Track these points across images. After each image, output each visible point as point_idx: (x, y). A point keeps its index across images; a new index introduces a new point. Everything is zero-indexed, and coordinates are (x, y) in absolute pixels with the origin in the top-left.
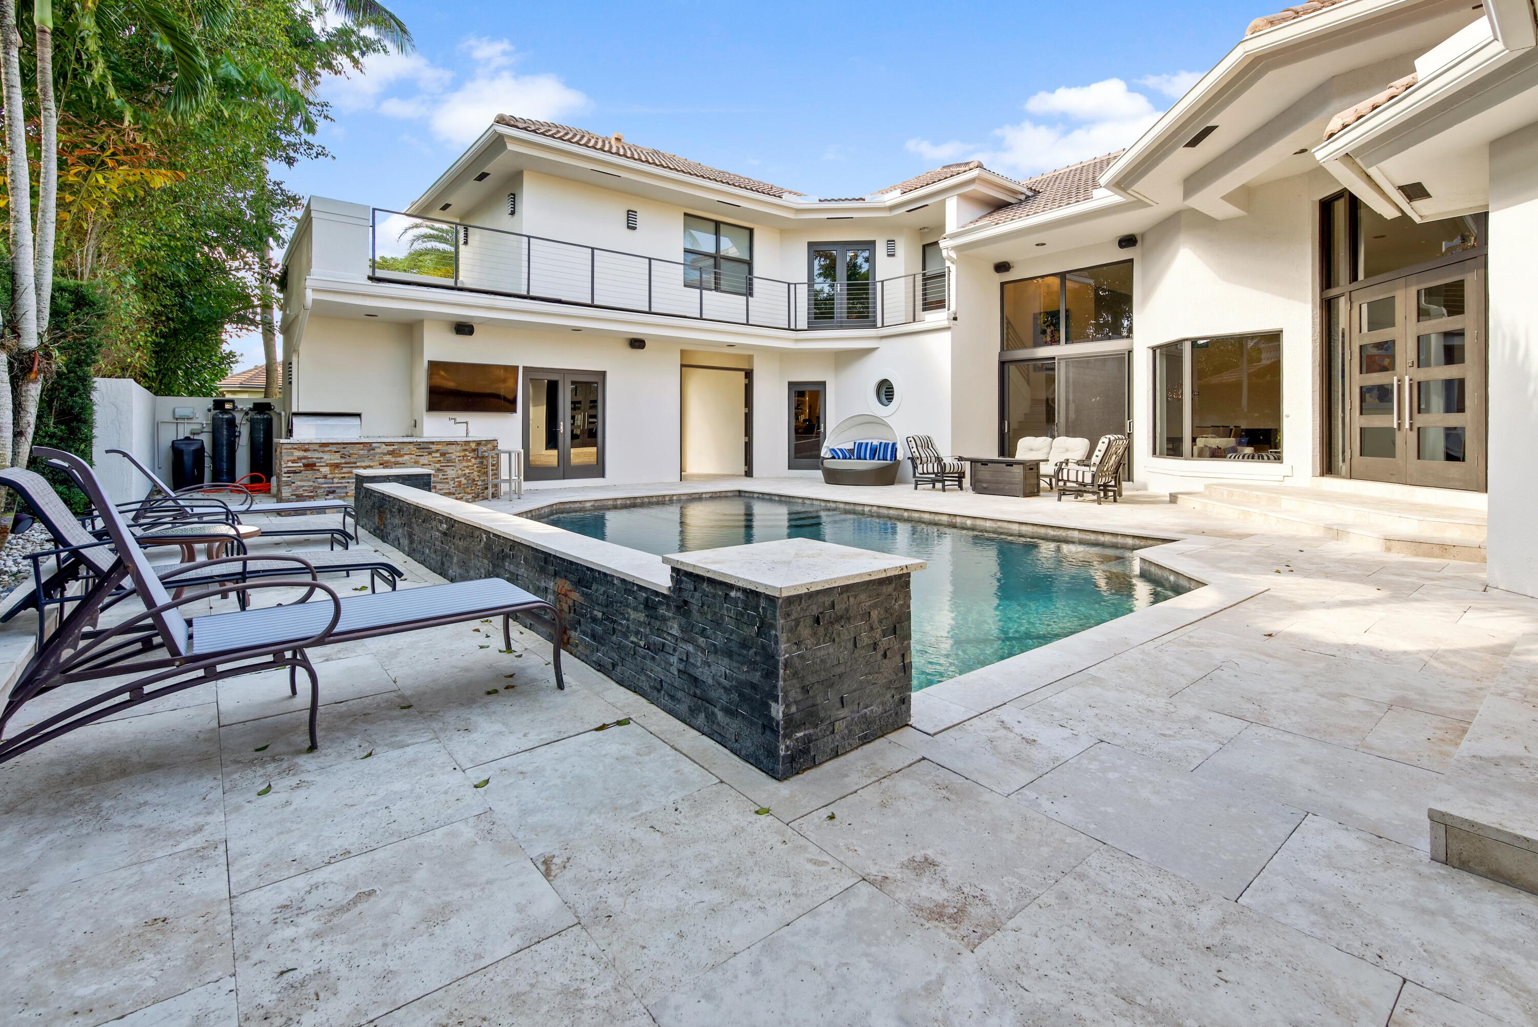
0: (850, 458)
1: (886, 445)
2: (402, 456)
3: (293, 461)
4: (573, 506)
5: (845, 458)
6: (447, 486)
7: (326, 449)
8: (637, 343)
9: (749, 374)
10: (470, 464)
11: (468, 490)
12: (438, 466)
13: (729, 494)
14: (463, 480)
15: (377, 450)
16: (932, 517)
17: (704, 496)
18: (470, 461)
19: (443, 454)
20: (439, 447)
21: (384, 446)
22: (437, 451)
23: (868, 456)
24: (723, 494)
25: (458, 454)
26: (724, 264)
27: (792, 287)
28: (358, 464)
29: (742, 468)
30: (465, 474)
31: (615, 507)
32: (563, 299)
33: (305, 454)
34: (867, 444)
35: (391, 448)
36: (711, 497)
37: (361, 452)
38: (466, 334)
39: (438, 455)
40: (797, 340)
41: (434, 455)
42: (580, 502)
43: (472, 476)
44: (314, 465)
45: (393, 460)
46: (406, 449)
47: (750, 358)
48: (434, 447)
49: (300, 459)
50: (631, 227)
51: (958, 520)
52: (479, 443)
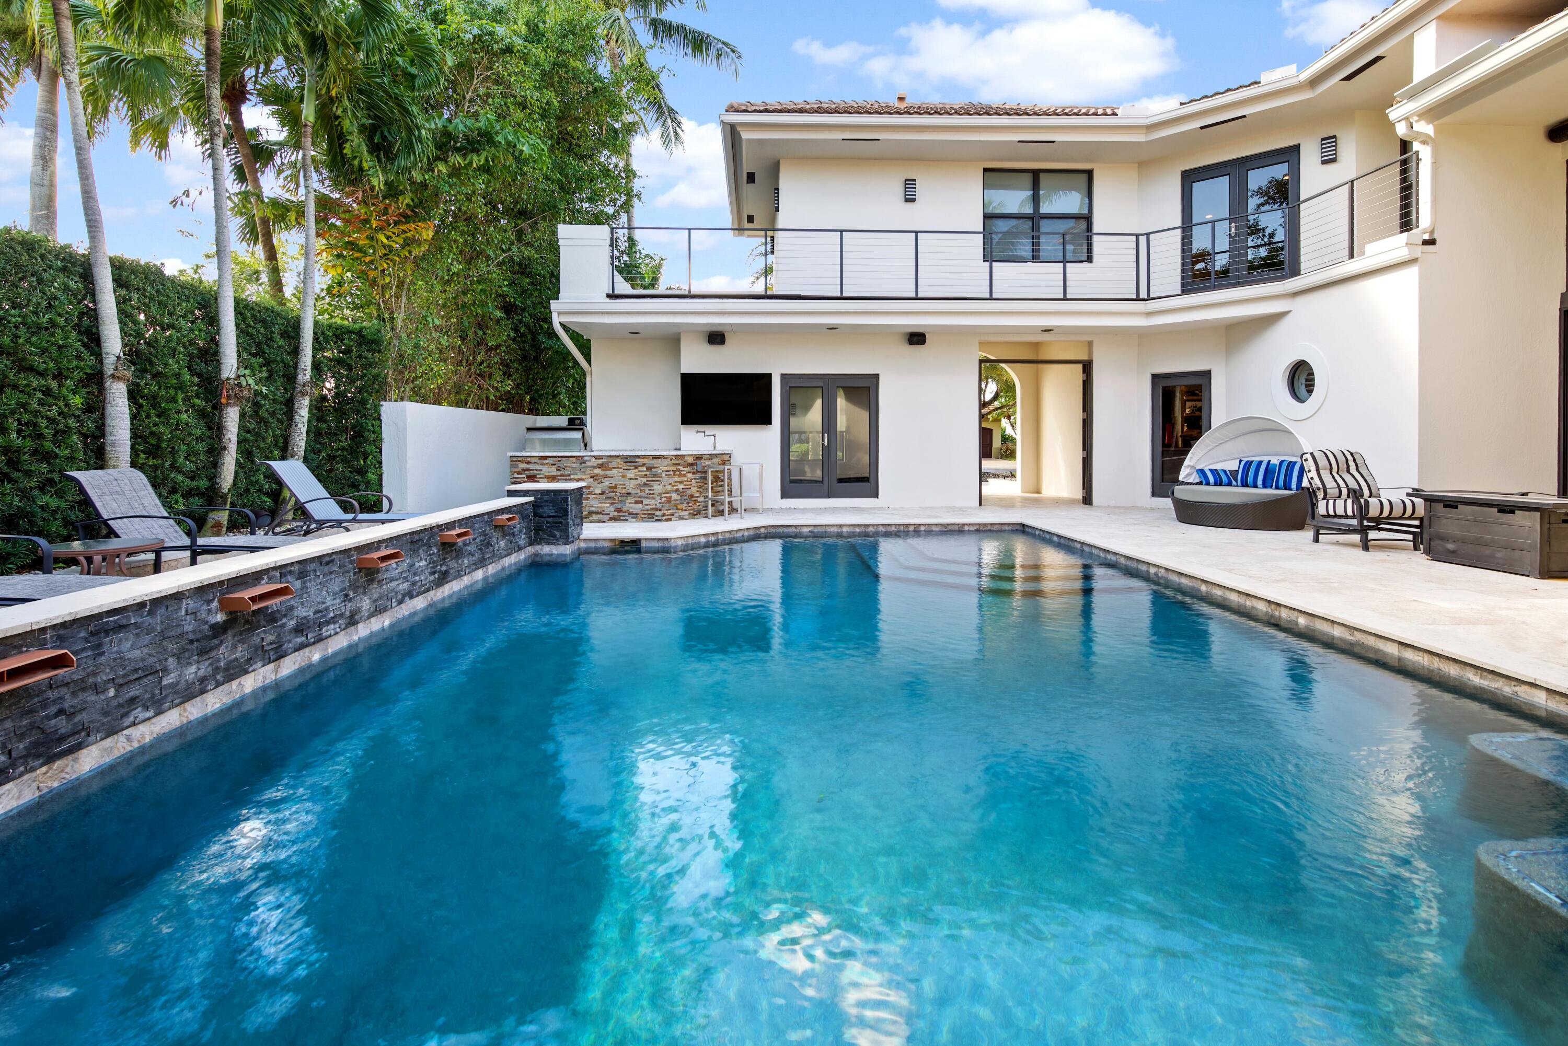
0: (1230, 484)
1: (1291, 465)
2: (610, 469)
3: (519, 473)
4: (786, 530)
5: (1219, 483)
6: (653, 502)
7: (545, 462)
8: (917, 338)
9: (1087, 367)
10: (685, 479)
11: (683, 506)
12: (644, 480)
13: (1006, 528)
14: (674, 496)
15: (588, 464)
16: (1241, 600)
17: (966, 528)
18: (685, 475)
19: (649, 469)
20: (645, 461)
21: (594, 460)
22: (644, 465)
23: (1260, 482)
24: (996, 528)
25: (666, 469)
26: (1045, 225)
27: (1143, 240)
28: (572, 477)
29: (1079, 494)
30: (677, 490)
31: (887, 534)
32: (803, 294)
33: (528, 466)
34: (1260, 463)
35: (600, 461)
36: (978, 531)
37: (574, 465)
38: (718, 343)
39: (644, 469)
40: (1150, 314)
41: (640, 469)
42: (796, 527)
43: (689, 492)
44: (535, 476)
45: (602, 473)
46: (614, 463)
47: (1090, 344)
48: (640, 461)
49: (524, 470)
50: (910, 200)
51: (1284, 614)
52: (699, 457)
